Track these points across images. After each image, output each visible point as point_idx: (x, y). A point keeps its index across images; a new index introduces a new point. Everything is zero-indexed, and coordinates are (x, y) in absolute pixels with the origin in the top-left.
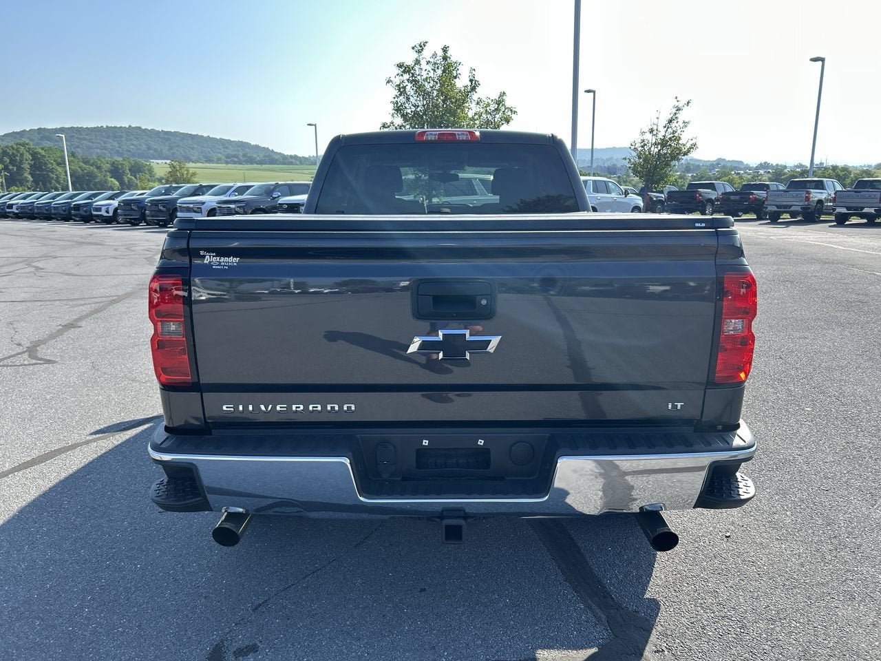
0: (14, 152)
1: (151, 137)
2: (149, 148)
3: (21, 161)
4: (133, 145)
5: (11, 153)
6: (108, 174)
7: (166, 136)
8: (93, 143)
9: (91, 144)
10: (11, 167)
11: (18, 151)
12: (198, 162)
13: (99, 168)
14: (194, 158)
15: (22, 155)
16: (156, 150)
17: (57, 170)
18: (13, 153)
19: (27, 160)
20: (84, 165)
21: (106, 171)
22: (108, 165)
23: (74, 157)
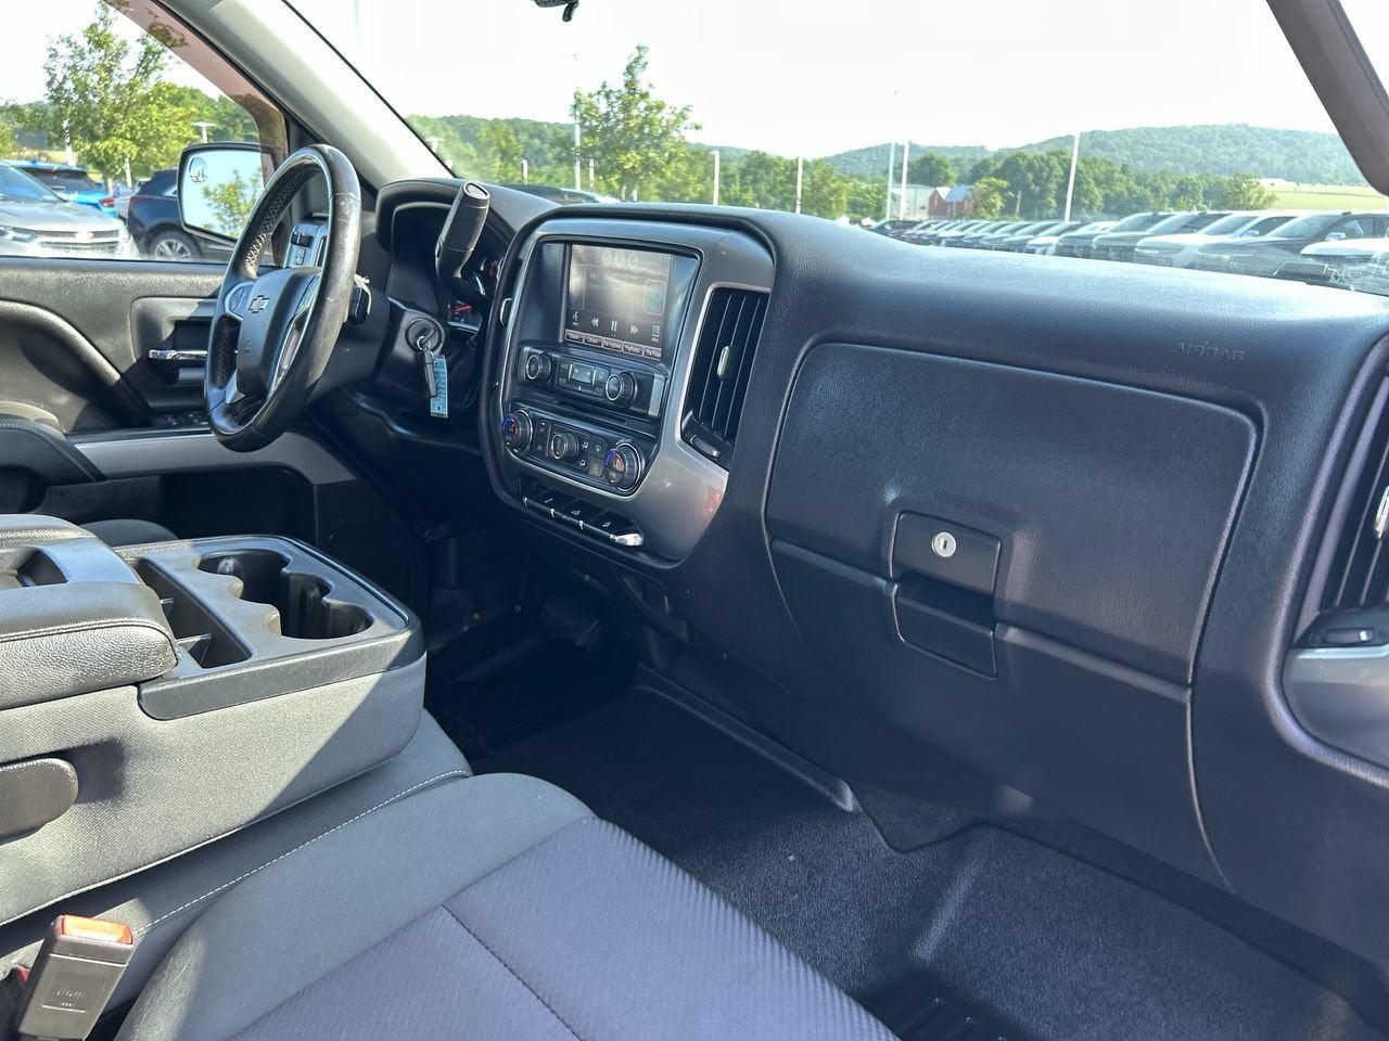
0: (1043, 165)
1: (1261, 141)
2: (1252, 158)
3: (1048, 178)
4: (1226, 153)
5: (1037, 168)
6: (1167, 199)
7: (1288, 138)
8: (1164, 151)
9: (1161, 153)
10: (1033, 187)
11: (1048, 164)
12: (1332, 182)
13: (1156, 190)
14: (1326, 176)
15: (1051, 169)
16: (1262, 163)
17: (1093, 193)
18: (1041, 167)
19: (1056, 177)
20: (1135, 186)
21: (1165, 196)
22: (1174, 186)
23: (1124, 173)
